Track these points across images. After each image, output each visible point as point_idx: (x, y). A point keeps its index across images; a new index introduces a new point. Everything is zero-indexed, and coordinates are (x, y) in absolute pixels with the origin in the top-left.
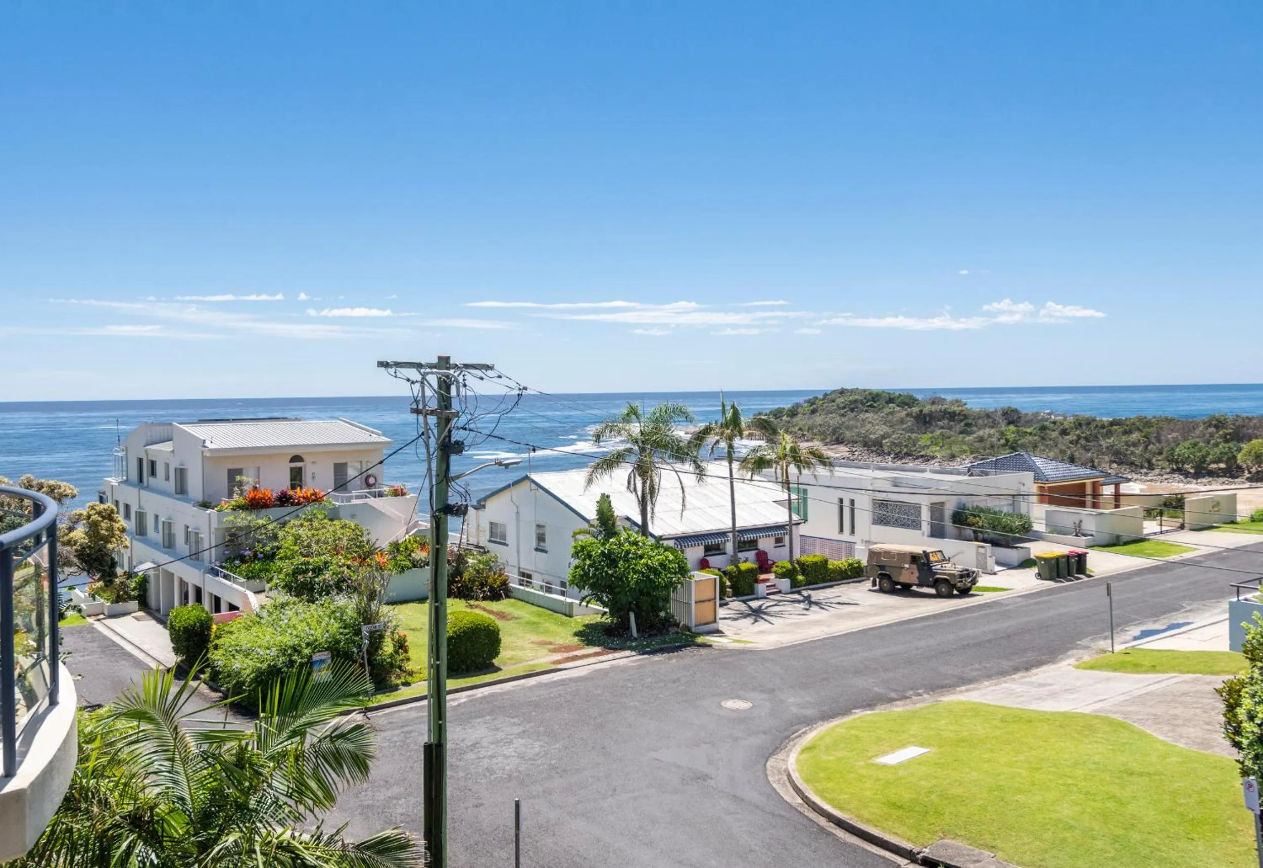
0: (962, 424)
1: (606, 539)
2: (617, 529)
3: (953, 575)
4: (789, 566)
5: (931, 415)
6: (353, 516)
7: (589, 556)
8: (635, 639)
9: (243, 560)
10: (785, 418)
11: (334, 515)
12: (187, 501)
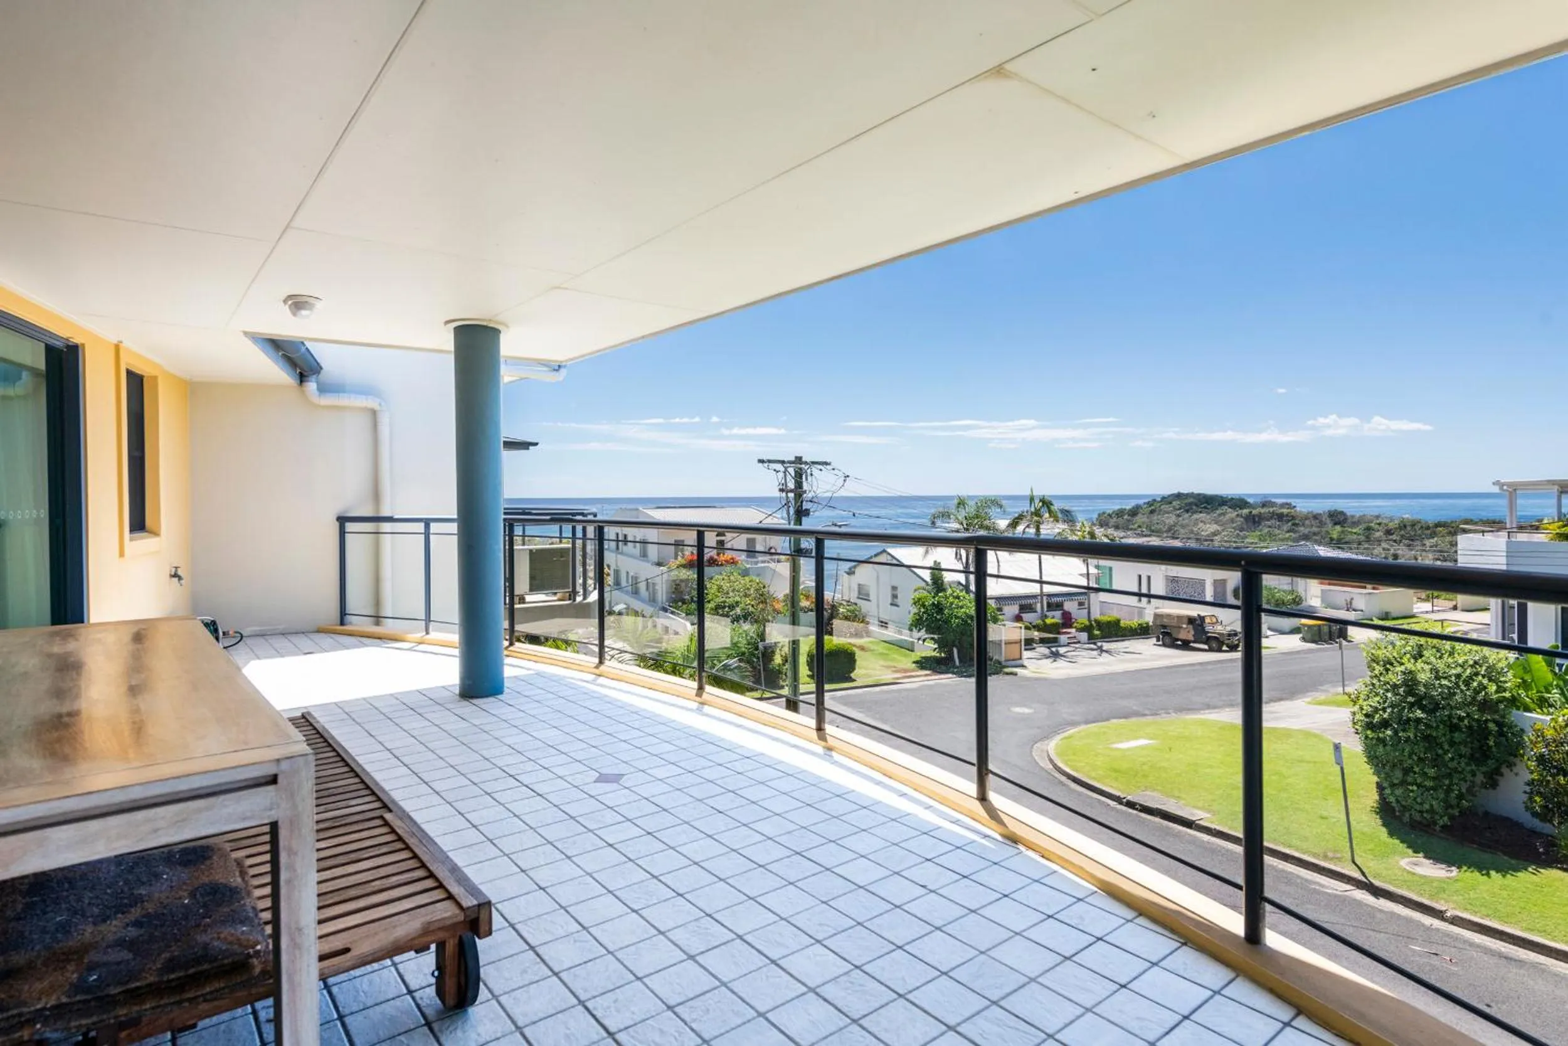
0: (1290, 524)
1: (936, 594)
2: (944, 587)
3: (1223, 634)
4: (1087, 623)
5: (1260, 515)
6: (758, 575)
7: (924, 606)
8: (958, 667)
9: (684, 602)
10: (1126, 517)
11: (745, 573)
12: (648, 561)
